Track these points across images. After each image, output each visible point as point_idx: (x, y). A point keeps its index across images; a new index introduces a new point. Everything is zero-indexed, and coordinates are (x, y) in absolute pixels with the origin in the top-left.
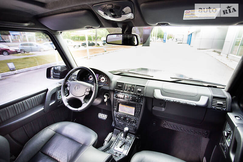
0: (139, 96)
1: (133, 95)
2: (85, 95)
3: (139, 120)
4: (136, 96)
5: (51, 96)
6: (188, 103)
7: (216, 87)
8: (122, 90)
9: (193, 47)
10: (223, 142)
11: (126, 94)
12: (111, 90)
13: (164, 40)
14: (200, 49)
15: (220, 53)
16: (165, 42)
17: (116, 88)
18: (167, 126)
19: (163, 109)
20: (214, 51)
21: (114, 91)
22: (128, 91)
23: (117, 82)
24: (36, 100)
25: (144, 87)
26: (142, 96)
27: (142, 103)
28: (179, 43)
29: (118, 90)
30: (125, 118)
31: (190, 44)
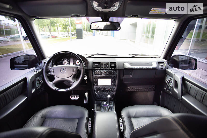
0: (113, 69)
1: (109, 69)
2: (73, 74)
3: (115, 88)
4: (111, 70)
5: (31, 84)
6: (148, 67)
7: (155, 57)
8: (99, 67)
9: (116, 38)
10: (167, 86)
11: (103, 70)
12: (89, 70)
13: (94, 33)
14: (121, 40)
15: (134, 42)
16: (94, 35)
17: (94, 67)
18: (130, 89)
19: (131, 76)
20: (131, 41)
21: (92, 70)
22: (105, 67)
23: (94, 62)
24: (17, 90)
25: (116, 62)
26: (115, 69)
27: (117, 74)
28: (105, 36)
29: (96, 68)
30: (105, 89)
31: (113, 36)
